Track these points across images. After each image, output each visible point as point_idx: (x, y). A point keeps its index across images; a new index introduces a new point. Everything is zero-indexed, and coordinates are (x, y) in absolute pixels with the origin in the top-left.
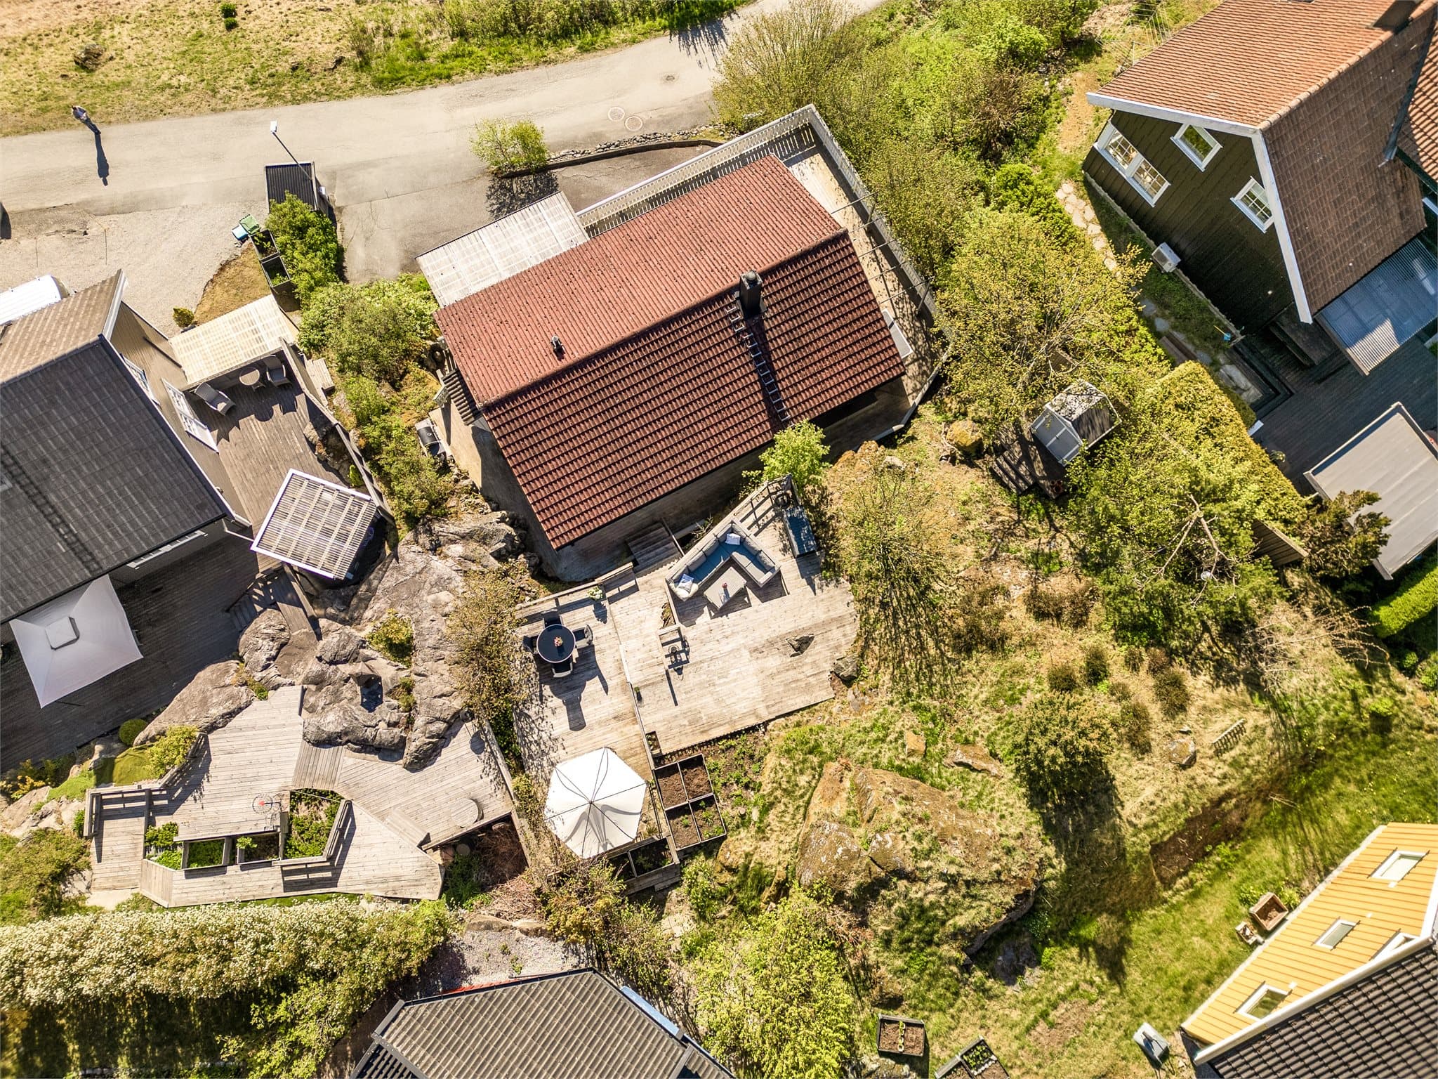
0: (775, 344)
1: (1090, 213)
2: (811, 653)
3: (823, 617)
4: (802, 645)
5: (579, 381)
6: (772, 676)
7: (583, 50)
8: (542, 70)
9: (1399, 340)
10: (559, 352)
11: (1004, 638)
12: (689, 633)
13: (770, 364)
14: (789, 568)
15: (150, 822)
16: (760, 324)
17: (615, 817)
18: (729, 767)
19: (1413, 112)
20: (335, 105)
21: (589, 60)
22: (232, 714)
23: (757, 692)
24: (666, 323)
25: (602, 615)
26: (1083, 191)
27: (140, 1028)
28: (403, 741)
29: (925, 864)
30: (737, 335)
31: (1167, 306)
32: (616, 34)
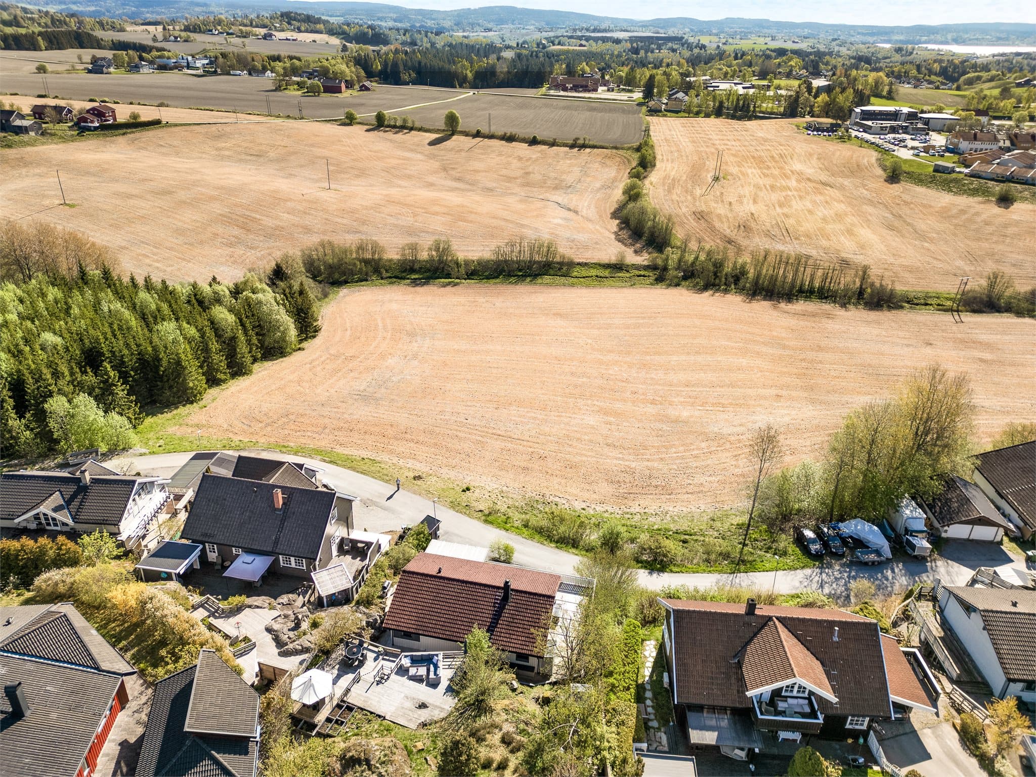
0: (506, 613)
1: (654, 654)
2: (423, 712)
3: (438, 704)
4: (423, 706)
5: (436, 582)
6: (403, 708)
7: (557, 547)
8: (539, 544)
9: (717, 741)
10: (440, 572)
11: (484, 740)
12: (393, 676)
13: (498, 620)
14: (444, 683)
15: (209, 617)
16: (505, 605)
17: (312, 691)
18: (359, 719)
19: (749, 648)
20: (467, 518)
21: (557, 551)
22: (258, 607)
23: (393, 709)
24: (476, 584)
25: (376, 659)
26: (658, 647)
27: (148, 646)
28: (286, 644)
29: (378, 765)
30: (495, 603)
31: (656, 699)
32: (574, 550)
